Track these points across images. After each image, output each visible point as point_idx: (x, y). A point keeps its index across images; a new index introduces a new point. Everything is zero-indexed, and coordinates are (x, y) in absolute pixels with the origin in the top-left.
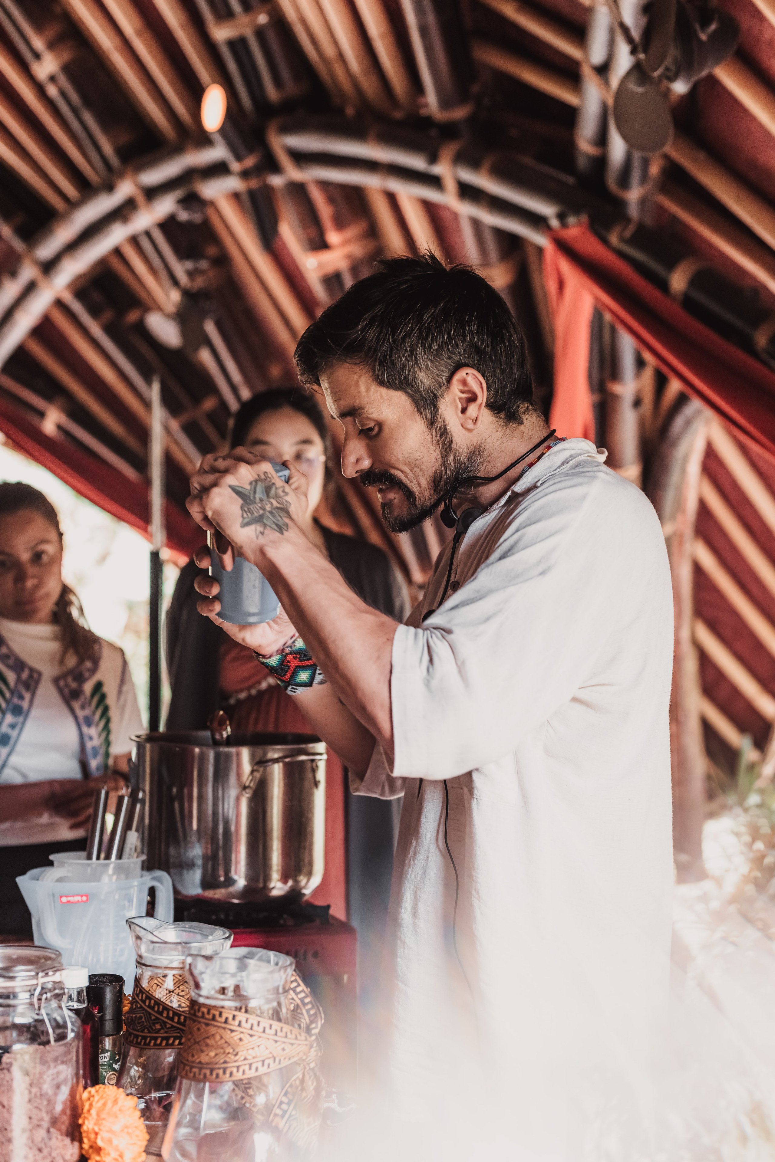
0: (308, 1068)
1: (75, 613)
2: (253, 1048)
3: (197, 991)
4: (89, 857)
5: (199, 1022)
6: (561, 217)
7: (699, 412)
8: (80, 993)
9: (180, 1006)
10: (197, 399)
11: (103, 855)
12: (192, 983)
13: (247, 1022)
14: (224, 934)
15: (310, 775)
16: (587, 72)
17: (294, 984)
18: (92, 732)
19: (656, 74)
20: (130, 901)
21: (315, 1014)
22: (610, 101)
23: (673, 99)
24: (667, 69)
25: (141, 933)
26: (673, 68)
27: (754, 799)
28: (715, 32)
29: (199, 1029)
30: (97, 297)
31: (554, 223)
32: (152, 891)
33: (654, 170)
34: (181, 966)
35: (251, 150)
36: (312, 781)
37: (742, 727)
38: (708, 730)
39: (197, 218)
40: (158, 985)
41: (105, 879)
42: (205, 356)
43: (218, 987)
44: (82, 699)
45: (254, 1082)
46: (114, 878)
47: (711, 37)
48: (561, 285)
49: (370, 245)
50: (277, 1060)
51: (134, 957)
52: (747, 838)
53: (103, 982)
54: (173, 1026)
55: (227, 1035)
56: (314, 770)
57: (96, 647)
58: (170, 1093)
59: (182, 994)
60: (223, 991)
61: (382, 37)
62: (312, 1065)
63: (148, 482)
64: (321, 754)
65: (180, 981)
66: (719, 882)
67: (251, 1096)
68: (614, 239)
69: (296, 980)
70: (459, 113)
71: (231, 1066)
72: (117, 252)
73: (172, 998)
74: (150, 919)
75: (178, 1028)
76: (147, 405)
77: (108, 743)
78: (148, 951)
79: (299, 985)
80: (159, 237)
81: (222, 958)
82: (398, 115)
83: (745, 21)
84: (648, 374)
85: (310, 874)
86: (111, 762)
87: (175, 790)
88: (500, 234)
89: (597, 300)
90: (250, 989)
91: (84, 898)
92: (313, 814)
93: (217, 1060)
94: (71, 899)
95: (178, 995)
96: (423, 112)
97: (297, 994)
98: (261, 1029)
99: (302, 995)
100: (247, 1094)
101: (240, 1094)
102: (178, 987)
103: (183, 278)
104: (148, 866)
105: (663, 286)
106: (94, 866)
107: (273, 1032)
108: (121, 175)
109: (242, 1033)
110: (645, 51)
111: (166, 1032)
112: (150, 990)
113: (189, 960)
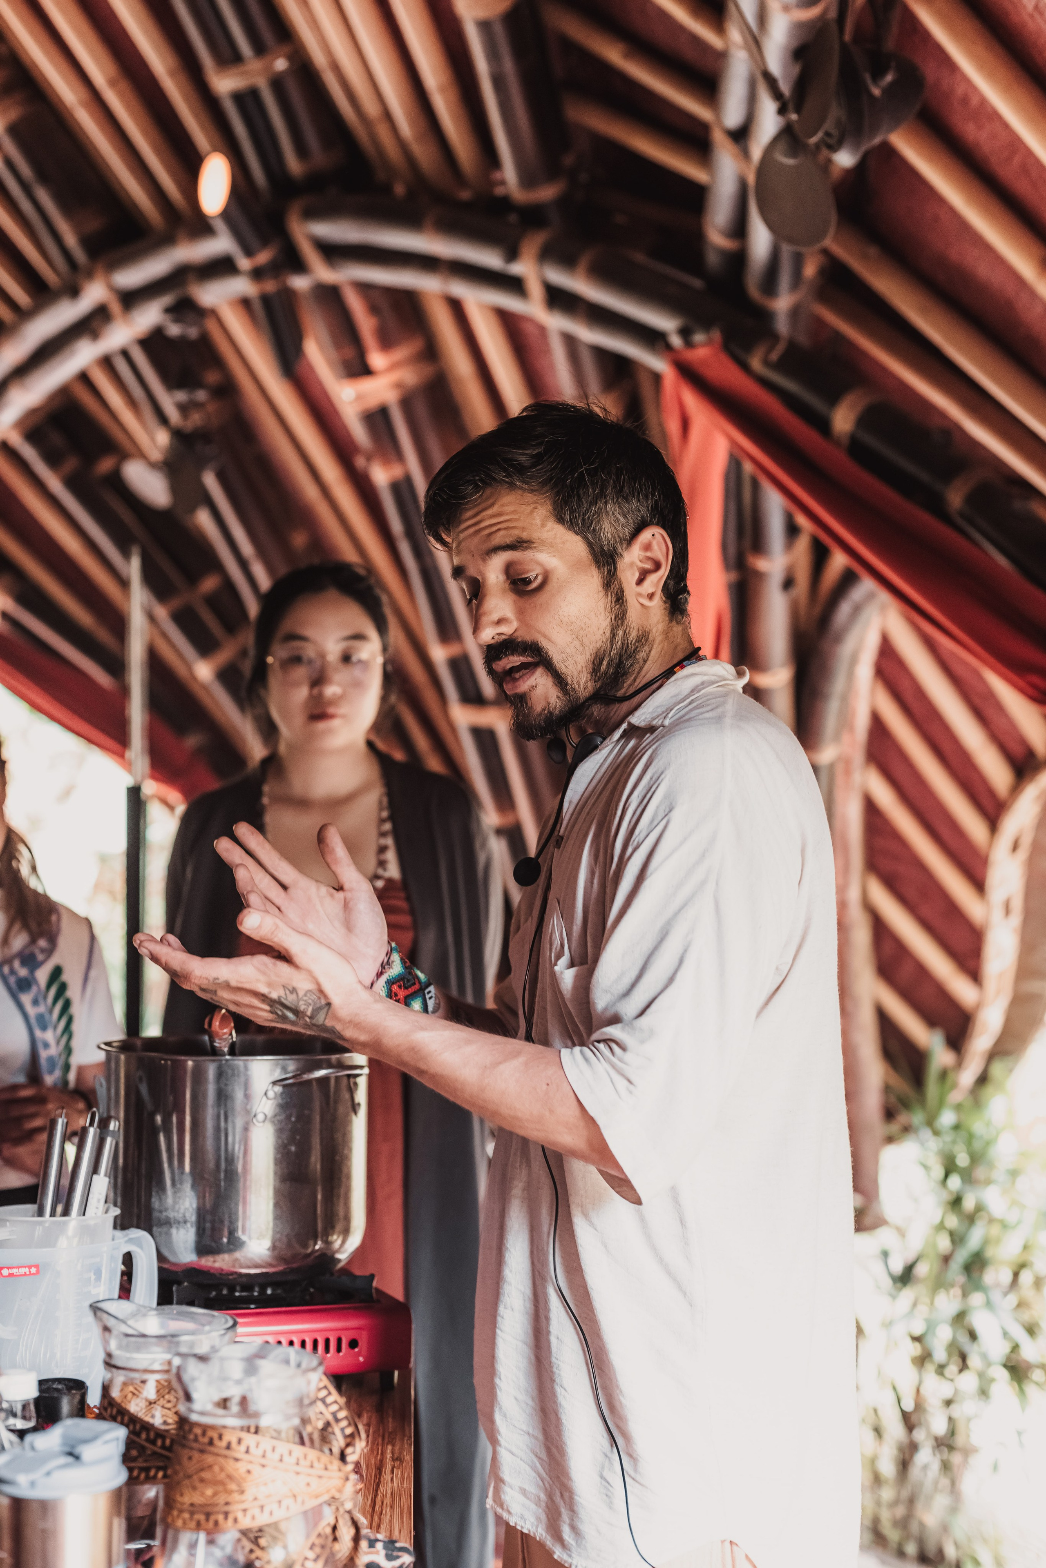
0: (341, 1510)
1: (25, 871)
2: (266, 1484)
3: (187, 1404)
4: (40, 1213)
5: (191, 1449)
6: (685, 333)
7: (870, 596)
8: (25, 1407)
9: (165, 1423)
10: (193, 578)
11: (60, 1209)
12: (181, 1394)
13: (257, 1446)
14: (226, 1321)
15: (347, 1096)
16: (719, 138)
17: (324, 1393)
18: (49, 1036)
19: (813, 140)
20: (98, 1273)
21: (352, 1436)
22: (751, 179)
23: (836, 174)
24: (827, 134)
25: (111, 1322)
26: (835, 132)
27: (947, 1118)
28: (892, 84)
29: (190, 1458)
30: (57, 439)
31: (676, 341)
32: (128, 1259)
33: (810, 270)
34: (166, 1368)
35: (265, 243)
36: (349, 1104)
37: (931, 1020)
38: (886, 1023)
39: (193, 333)
40: (134, 1394)
41: (63, 1242)
42: (203, 519)
43: (217, 1397)
44: (34, 989)
45: (267, 1529)
46: (76, 1240)
47: (886, 91)
48: (685, 424)
49: (427, 371)
50: (299, 1499)
51: (102, 1356)
52: (938, 1171)
53: (57, 1390)
54: (154, 1453)
55: (230, 1466)
56: (352, 1090)
57: (54, 918)
58: (152, 1543)
59: (169, 1405)
60: (224, 1403)
61: (442, 89)
62: (349, 1506)
63: (124, 691)
64: (361, 1067)
65: (165, 1389)
66: (901, 1232)
67: (262, 1549)
68: (756, 363)
69: (325, 1387)
70: (547, 193)
71: (236, 1510)
72: (84, 377)
73: (153, 1412)
74: (124, 1303)
75: (162, 1456)
76: (124, 583)
77: (68, 1050)
78: (120, 1347)
79: (330, 1394)
80: (140, 357)
81: (222, 1359)
82: (465, 195)
83: (930, 71)
84: (803, 544)
85: (346, 1232)
86: (72, 1077)
87: (159, 1119)
88: (601, 354)
89: (734, 443)
90: (261, 1401)
91: (33, 1270)
92: (350, 1150)
93: (216, 1500)
94: (15, 1271)
95: (163, 1407)
96: (499, 191)
97: (327, 1405)
98: (276, 1456)
99: (334, 1408)
100: (258, 1545)
101: (248, 1545)
102: (163, 1397)
103: (173, 415)
104: (122, 1224)
105: (823, 426)
106: (47, 1225)
107: (293, 1460)
108: (90, 275)
109: (251, 1462)
110: (798, 111)
111: (145, 1461)
112: (122, 1402)
113: (177, 1361)
